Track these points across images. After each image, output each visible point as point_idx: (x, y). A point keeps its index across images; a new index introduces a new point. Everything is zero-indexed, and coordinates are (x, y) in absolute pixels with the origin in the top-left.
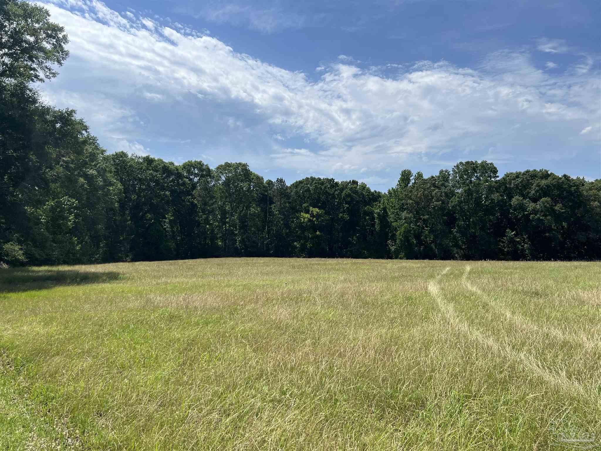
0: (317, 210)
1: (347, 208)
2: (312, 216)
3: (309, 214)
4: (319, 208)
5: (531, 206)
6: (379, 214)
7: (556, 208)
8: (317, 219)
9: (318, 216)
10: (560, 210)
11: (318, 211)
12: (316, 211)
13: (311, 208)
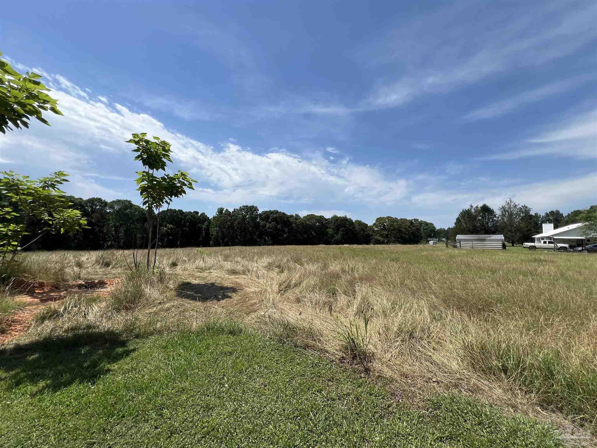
0: (171, 226)
2: (168, 229)
3: (166, 227)
4: (173, 225)
6: (204, 228)
8: (171, 231)
9: (171, 229)
13: (168, 225)
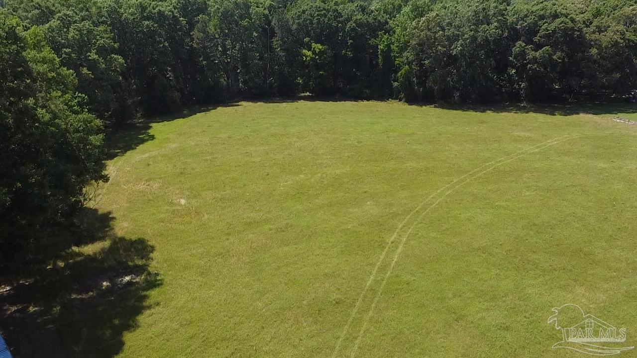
1: (351, 43)
2: (314, 53)
3: (311, 51)
4: (321, 43)
5: (531, 54)
6: (382, 51)
7: (555, 57)
8: (320, 57)
9: (321, 53)
10: (558, 60)
11: (321, 47)
12: (318, 47)
13: (314, 45)
